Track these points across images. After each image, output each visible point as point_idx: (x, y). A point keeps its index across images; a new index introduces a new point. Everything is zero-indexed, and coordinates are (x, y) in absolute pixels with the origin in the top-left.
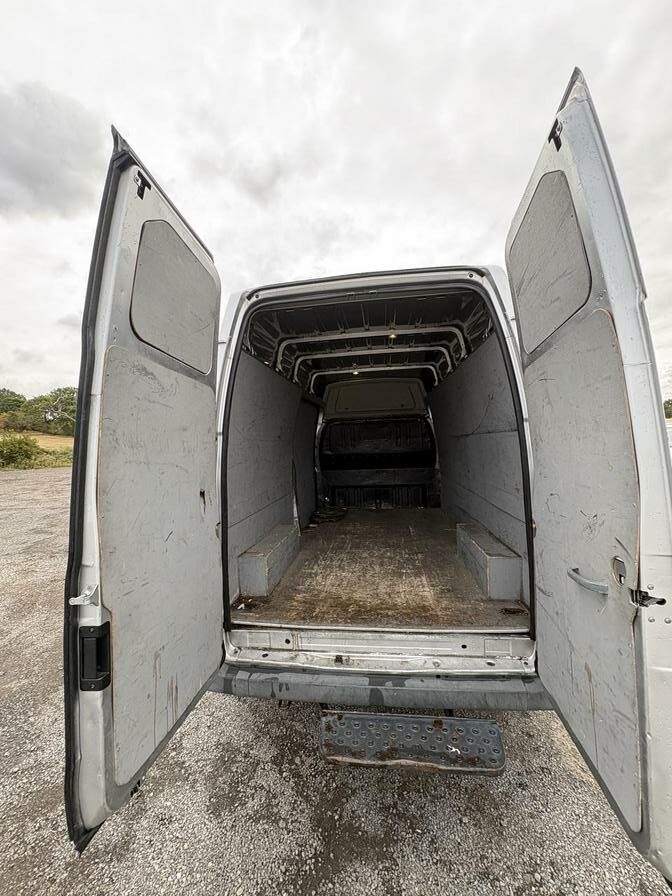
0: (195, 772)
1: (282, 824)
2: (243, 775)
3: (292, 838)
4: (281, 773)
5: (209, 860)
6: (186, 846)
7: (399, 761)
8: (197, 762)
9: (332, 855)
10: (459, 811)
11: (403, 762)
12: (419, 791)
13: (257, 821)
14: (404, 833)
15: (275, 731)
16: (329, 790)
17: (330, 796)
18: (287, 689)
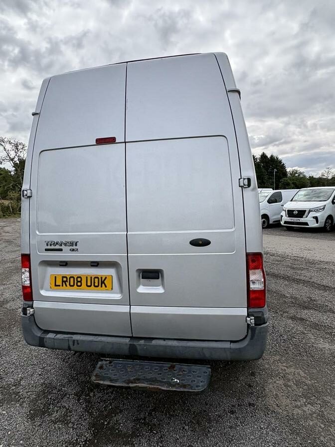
0: (24, 398)
1: (70, 425)
2: (54, 400)
3: (74, 432)
4: (79, 400)
5: (21, 440)
6: (9, 433)
7: (137, 384)
8: (27, 392)
9: (96, 441)
10: (185, 423)
11: (140, 385)
12: (163, 412)
13: (55, 423)
14: (144, 433)
15: (82, 378)
16: (106, 410)
17: (105, 413)
18: (78, 344)
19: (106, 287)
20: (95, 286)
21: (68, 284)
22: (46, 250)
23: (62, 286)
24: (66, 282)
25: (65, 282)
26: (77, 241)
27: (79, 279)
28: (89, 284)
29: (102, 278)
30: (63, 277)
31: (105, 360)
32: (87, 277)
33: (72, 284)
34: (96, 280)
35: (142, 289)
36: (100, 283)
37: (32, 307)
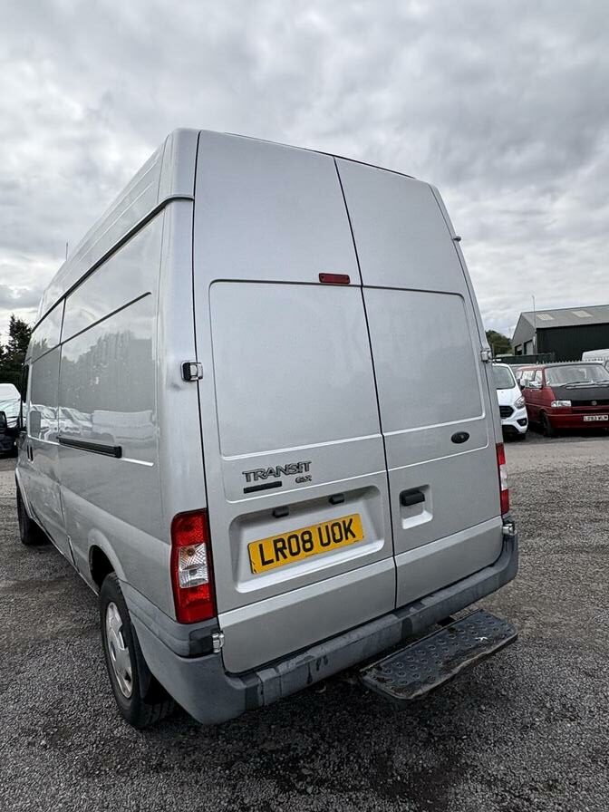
4: (303, 792)
14: (458, 746)
16: (367, 768)
17: (373, 771)
18: (326, 662)
19: (354, 536)
20: (336, 541)
21: (287, 552)
22: (247, 491)
23: (278, 559)
24: (284, 549)
25: (281, 550)
26: (308, 461)
27: (306, 537)
28: (325, 541)
29: (344, 522)
30: (275, 542)
31: (369, 670)
32: (319, 529)
33: (295, 550)
34: (336, 529)
35: (408, 524)
36: (343, 532)
37: (219, 631)
